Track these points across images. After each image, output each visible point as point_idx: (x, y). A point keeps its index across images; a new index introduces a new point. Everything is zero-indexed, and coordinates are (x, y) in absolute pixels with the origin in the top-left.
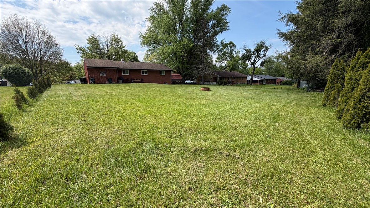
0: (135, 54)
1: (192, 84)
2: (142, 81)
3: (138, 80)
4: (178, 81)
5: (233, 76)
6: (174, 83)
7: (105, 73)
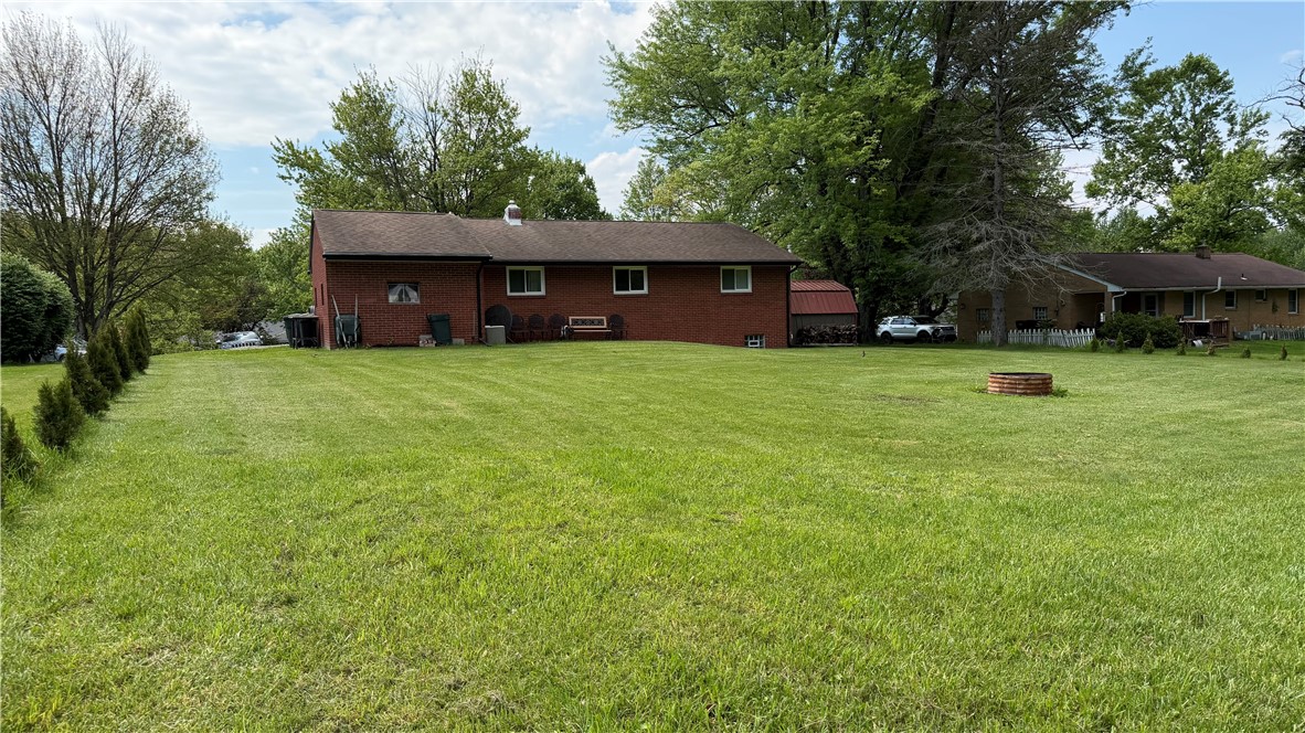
0: (582, 171)
1: (921, 340)
2: (616, 333)
3: (592, 322)
4: (835, 328)
5: (1219, 287)
6: (806, 337)
7: (412, 286)
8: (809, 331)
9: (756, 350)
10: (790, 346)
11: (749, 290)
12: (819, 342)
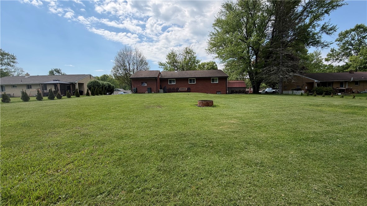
2: (189, 91)
3: (184, 89)
4: (240, 90)
5: (352, 80)
6: (233, 92)
7: (146, 83)
10: (227, 94)
11: (218, 82)
12: (236, 93)
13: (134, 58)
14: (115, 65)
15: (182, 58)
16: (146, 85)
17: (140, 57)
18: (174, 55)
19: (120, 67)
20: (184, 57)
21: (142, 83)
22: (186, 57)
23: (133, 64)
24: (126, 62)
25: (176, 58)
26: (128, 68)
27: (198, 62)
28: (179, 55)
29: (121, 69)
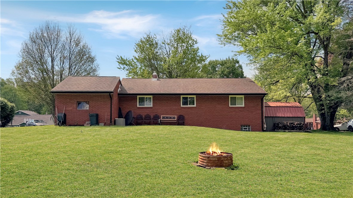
2: (181, 121)
3: (171, 118)
4: (292, 123)
6: (277, 126)
7: (87, 103)
8: (278, 124)
9: (246, 132)
10: (263, 131)
11: (243, 106)
12: (284, 129)
13: (64, 46)
14: (21, 61)
15: (168, 50)
16: (87, 107)
17: (77, 45)
18: (152, 44)
19: (32, 66)
20: (173, 49)
21: (79, 103)
22: (177, 48)
23: (62, 59)
24: (46, 55)
25: (156, 50)
26: (50, 68)
27: (202, 59)
28: (162, 44)
29: (33, 70)
